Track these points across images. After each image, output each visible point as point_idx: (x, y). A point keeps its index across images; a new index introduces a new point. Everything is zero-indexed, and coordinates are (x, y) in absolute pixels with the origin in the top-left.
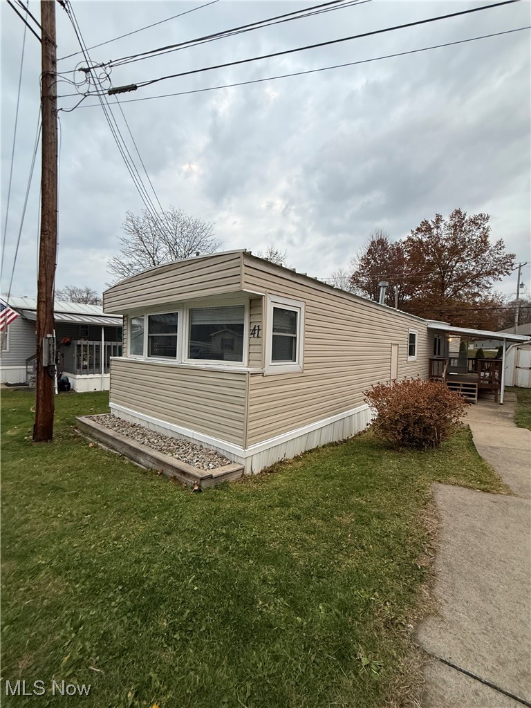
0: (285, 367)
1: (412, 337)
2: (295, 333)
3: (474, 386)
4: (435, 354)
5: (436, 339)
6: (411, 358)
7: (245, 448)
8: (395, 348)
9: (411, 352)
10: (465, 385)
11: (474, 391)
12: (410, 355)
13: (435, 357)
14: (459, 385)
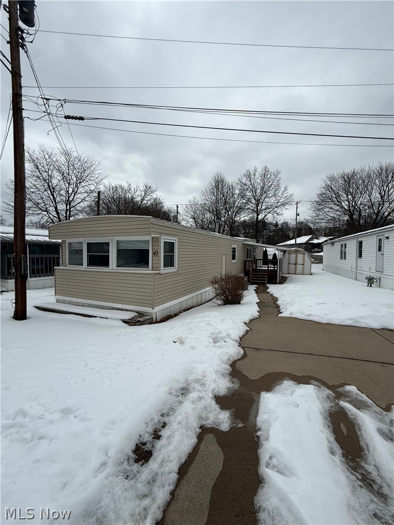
0: (170, 270)
1: (234, 250)
2: (173, 253)
3: (266, 275)
4: (248, 258)
5: (248, 249)
6: (233, 261)
7: (153, 309)
8: (224, 256)
9: (234, 258)
10: (262, 275)
11: (265, 278)
12: (233, 259)
13: (248, 260)
14: (258, 275)
